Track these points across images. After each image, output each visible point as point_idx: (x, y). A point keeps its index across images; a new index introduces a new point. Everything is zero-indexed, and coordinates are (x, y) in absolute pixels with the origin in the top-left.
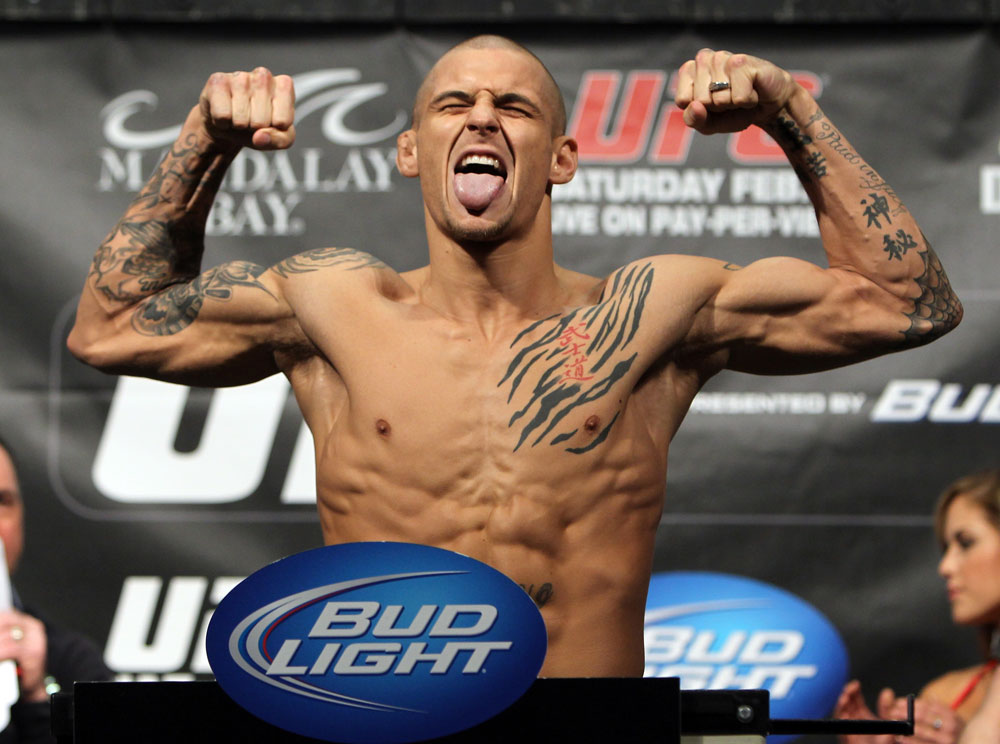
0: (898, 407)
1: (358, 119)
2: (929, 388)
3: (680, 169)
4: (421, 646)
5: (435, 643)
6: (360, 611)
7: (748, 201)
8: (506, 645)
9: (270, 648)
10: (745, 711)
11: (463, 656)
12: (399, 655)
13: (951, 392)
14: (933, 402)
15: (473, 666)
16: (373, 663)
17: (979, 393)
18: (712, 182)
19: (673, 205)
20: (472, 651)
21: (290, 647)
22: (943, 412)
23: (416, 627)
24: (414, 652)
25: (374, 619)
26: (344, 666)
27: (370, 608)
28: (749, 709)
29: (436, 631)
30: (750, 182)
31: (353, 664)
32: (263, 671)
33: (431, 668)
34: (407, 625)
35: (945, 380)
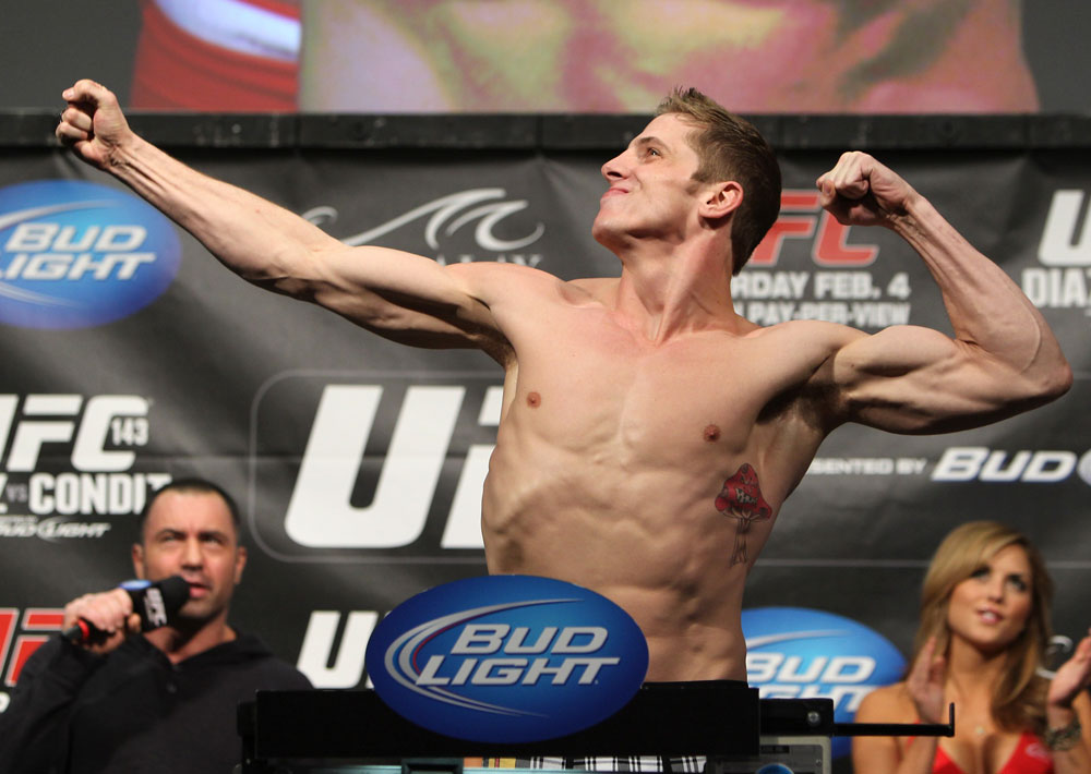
0: (954, 469)
1: (503, 230)
2: (980, 454)
3: (773, 271)
4: (544, 661)
5: (556, 659)
6: (493, 632)
7: (829, 297)
8: (615, 661)
9: (419, 662)
10: (814, 717)
11: (579, 670)
12: (525, 669)
13: (998, 457)
14: (983, 464)
15: (587, 678)
16: (504, 676)
17: (1022, 458)
18: (799, 282)
19: (766, 301)
20: (586, 666)
21: (435, 662)
22: (991, 473)
23: (540, 646)
24: (539, 666)
25: (505, 639)
26: (480, 678)
27: (502, 629)
28: (816, 715)
29: (556, 648)
30: (830, 282)
31: (488, 676)
32: (413, 682)
33: (552, 679)
34: (532, 644)
35: (993, 447)
